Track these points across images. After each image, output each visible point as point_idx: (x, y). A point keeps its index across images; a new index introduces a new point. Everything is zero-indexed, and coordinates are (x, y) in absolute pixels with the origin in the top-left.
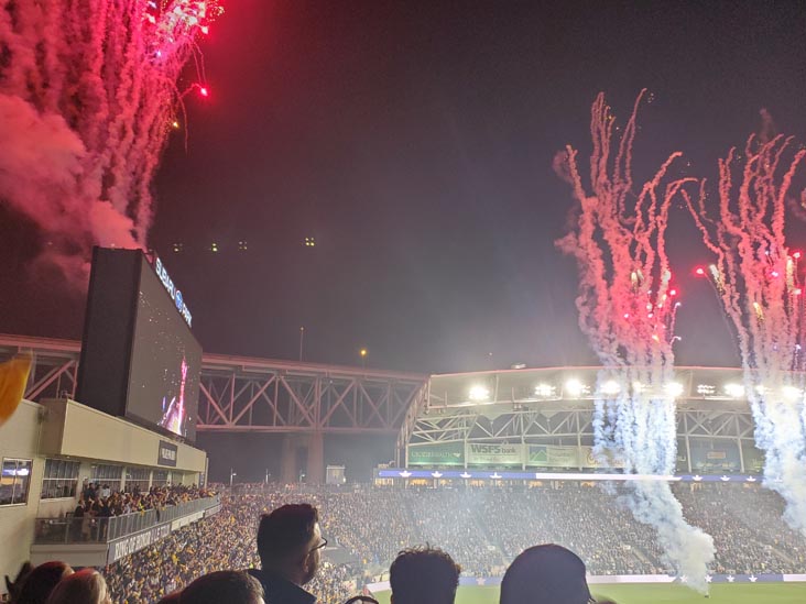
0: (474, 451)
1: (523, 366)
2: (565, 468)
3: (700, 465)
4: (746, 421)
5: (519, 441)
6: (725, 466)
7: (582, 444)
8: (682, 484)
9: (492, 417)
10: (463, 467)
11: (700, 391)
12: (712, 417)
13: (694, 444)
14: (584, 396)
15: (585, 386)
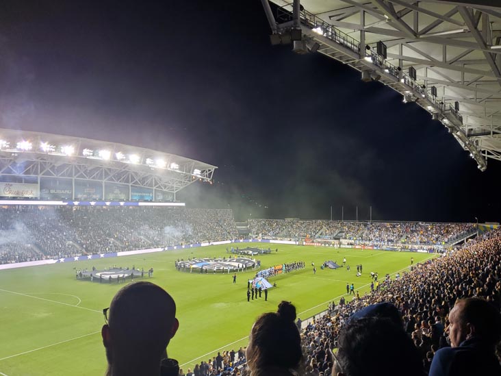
3: (79, 196)
4: (108, 172)
6: (94, 196)
8: (68, 207)
11: (84, 153)
12: (89, 169)
13: (77, 183)
14: (5, 148)
15: (5, 142)
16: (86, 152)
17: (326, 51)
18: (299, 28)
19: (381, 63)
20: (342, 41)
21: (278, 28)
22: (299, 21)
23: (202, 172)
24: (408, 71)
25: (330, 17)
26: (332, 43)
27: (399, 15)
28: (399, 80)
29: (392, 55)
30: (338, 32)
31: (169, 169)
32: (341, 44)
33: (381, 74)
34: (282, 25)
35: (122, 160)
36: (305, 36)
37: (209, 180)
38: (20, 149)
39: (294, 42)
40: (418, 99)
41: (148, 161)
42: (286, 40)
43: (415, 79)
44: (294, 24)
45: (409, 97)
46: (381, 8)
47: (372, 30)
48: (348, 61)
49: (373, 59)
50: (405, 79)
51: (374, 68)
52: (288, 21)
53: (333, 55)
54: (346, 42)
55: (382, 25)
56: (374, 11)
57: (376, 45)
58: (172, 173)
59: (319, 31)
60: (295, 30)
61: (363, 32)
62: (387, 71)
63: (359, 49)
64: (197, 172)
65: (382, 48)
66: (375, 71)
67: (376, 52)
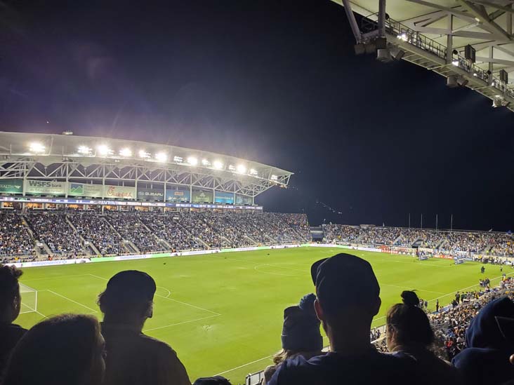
0: (31, 185)
1: (71, 133)
2: (93, 198)
3: (170, 198)
4: (195, 177)
5: (64, 180)
6: (183, 199)
7: (105, 184)
8: (159, 208)
9: (46, 164)
10: (22, 194)
11: (175, 160)
12: (179, 174)
13: (168, 187)
14: (109, 155)
15: (110, 150)
16: (176, 159)
17: (410, 58)
18: (384, 37)
19: (469, 68)
20: (427, 47)
21: (363, 38)
22: (384, 30)
23: (279, 178)
24: (499, 74)
25: (415, 23)
26: (417, 50)
27: (491, 18)
28: (488, 84)
29: (481, 59)
30: (423, 38)
31: (249, 175)
32: (427, 50)
33: (468, 79)
34: (367, 35)
35: (208, 166)
36: (389, 43)
37: (285, 185)
38: (122, 156)
39: (378, 51)
40: (509, 103)
41: (231, 167)
42: (371, 49)
43: (507, 82)
44: (380, 33)
45: (499, 101)
46: (471, 11)
47: (460, 34)
48: (433, 67)
49: (461, 64)
50: (495, 82)
51: (460, 72)
52: (372, 30)
53: (418, 61)
54: (431, 48)
55: (472, 28)
56: (463, 14)
57: (463, 49)
58: (252, 179)
59: (404, 38)
60: (380, 38)
61: (450, 37)
62: (475, 75)
63: (446, 55)
64: (274, 178)
65: (470, 52)
66: (462, 76)
67: (464, 56)
